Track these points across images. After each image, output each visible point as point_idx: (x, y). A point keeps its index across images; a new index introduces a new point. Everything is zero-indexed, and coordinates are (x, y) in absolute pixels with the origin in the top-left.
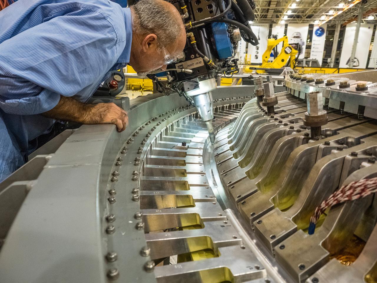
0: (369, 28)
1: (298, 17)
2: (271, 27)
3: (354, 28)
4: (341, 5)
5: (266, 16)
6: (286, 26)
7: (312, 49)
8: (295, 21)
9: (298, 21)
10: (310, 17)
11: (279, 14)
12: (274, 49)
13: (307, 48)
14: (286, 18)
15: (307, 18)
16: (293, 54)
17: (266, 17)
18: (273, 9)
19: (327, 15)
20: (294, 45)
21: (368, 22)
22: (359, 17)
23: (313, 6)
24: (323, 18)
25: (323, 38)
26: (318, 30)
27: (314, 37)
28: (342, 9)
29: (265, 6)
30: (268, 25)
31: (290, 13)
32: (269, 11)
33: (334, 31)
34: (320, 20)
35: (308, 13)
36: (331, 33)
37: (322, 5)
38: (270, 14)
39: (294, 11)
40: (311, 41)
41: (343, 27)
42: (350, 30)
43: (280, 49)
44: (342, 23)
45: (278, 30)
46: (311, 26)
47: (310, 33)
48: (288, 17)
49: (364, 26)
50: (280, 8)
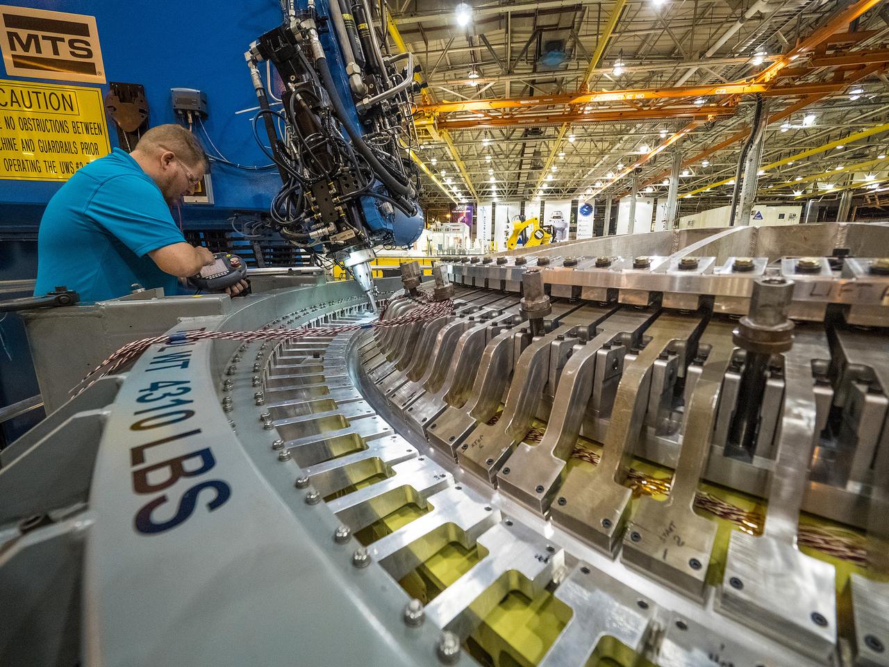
0: (649, 202)
1: (557, 191)
2: (523, 205)
3: (629, 203)
4: (610, 176)
5: (515, 192)
6: (543, 203)
7: (578, 232)
8: (554, 197)
9: (557, 197)
10: (572, 191)
11: (532, 189)
12: (522, 234)
13: (570, 231)
14: (541, 193)
15: (568, 192)
16: (546, 239)
17: (516, 194)
18: (523, 183)
19: (593, 189)
20: (546, 229)
21: (647, 196)
22: (633, 190)
23: (575, 177)
24: (588, 192)
25: (591, 217)
26: (584, 207)
27: (580, 216)
28: (612, 180)
29: (513, 179)
30: (519, 203)
31: (545, 187)
32: (519, 185)
33: (605, 208)
34: (585, 195)
35: (570, 186)
36: (600, 210)
37: (587, 176)
38: (521, 188)
39: (552, 184)
40: (576, 222)
41: (616, 204)
42: (624, 206)
43: (529, 234)
44: (613, 198)
45: (532, 210)
46: (575, 203)
47: (574, 211)
48: (545, 192)
49: (641, 201)
50: (532, 181)
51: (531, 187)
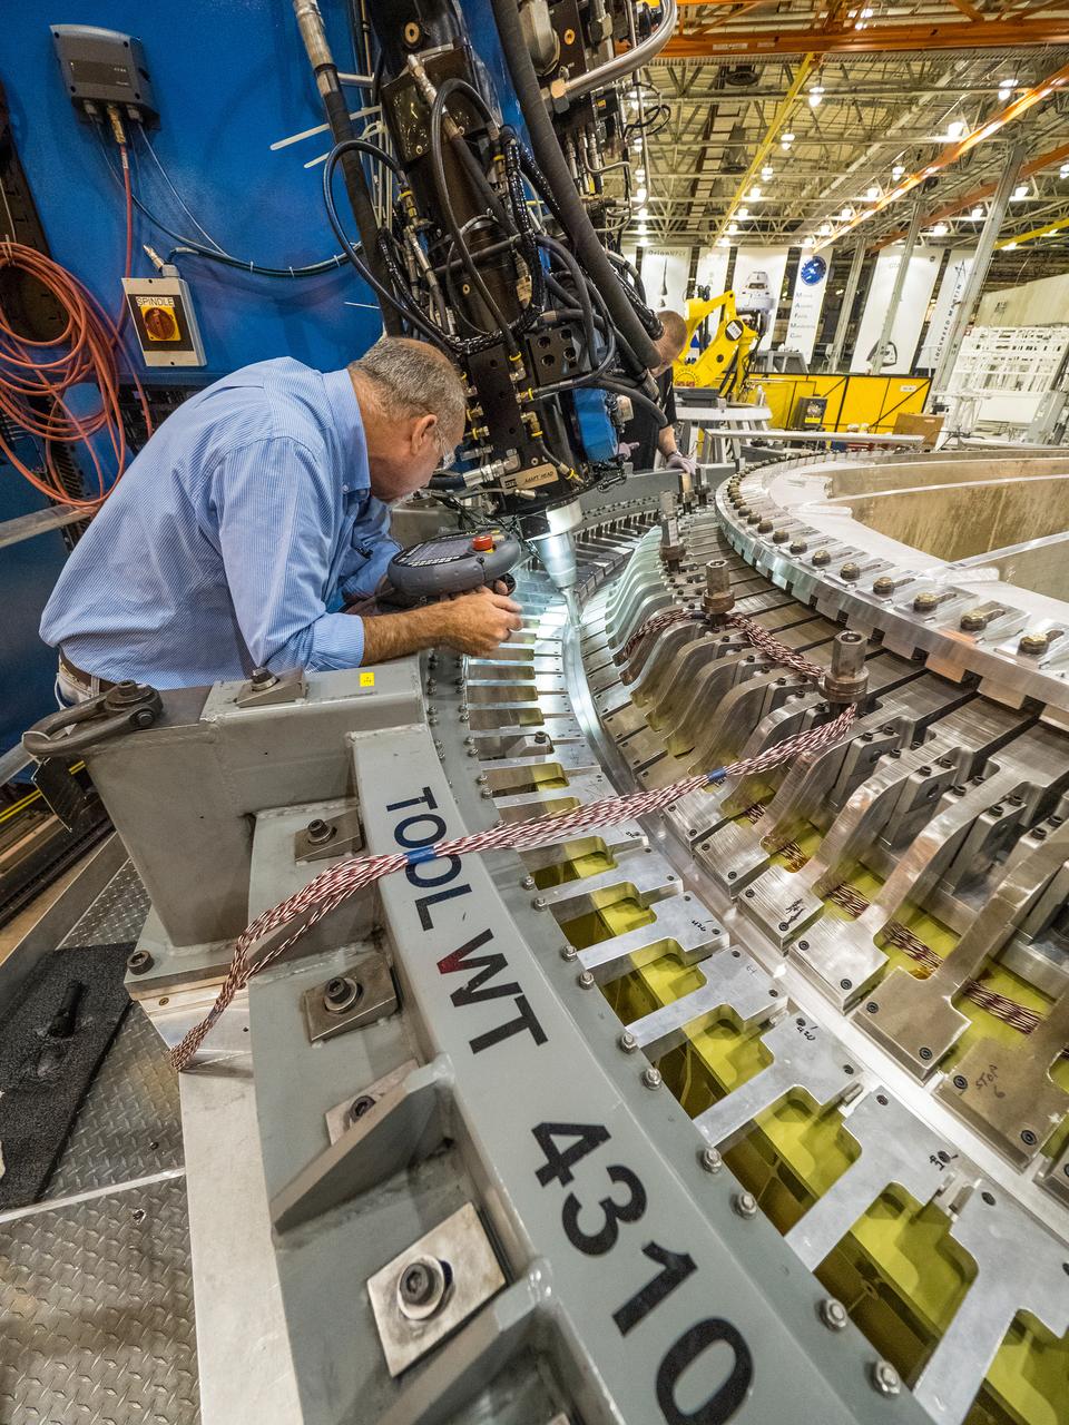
0: (933, 259)
1: (764, 226)
2: (695, 255)
3: (897, 259)
4: (874, 194)
5: (683, 226)
6: (734, 252)
7: (792, 320)
8: (756, 240)
9: (763, 239)
10: (793, 227)
11: (716, 219)
12: (700, 328)
13: (779, 317)
14: (733, 230)
15: (786, 229)
16: (746, 342)
17: (684, 229)
18: (701, 205)
19: (835, 223)
20: (748, 317)
21: (933, 243)
22: (912, 228)
23: (804, 193)
24: (824, 230)
25: (820, 288)
26: (810, 265)
27: (800, 283)
28: (875, 205)
29: (684, 196)
30: (687, 250)
31: (744, 215)
32: (694, 209)
33: (849, 267)
34: (817, 237)
35: (791, 214)
36: (841, 274)
37: (827, 192)
38: (696, 216)
39: (756, 209)
40: (790, 297)
41: (872, 256)
42: (887, 265)
43: (714, 328)
44: (868, 245)
45: (712, 268)
46: (795, 254)
47: (791, 272)
48: (740, 229)
49: (921, 255)
50: (718, 201)
51: (715, 213)
